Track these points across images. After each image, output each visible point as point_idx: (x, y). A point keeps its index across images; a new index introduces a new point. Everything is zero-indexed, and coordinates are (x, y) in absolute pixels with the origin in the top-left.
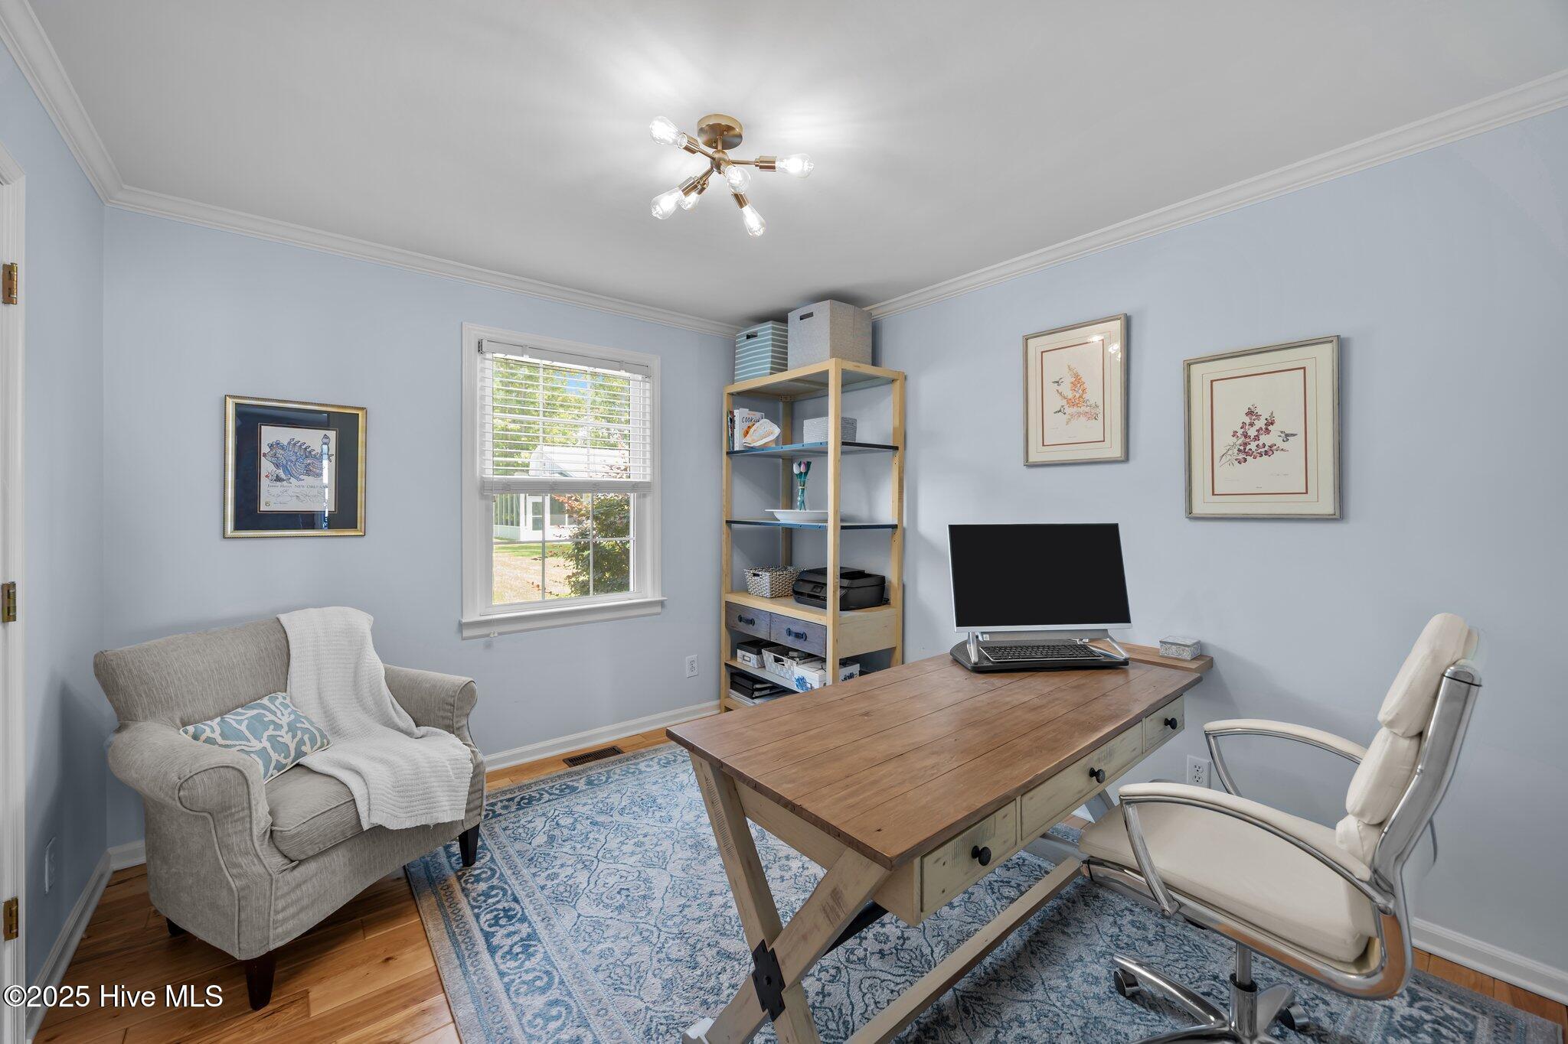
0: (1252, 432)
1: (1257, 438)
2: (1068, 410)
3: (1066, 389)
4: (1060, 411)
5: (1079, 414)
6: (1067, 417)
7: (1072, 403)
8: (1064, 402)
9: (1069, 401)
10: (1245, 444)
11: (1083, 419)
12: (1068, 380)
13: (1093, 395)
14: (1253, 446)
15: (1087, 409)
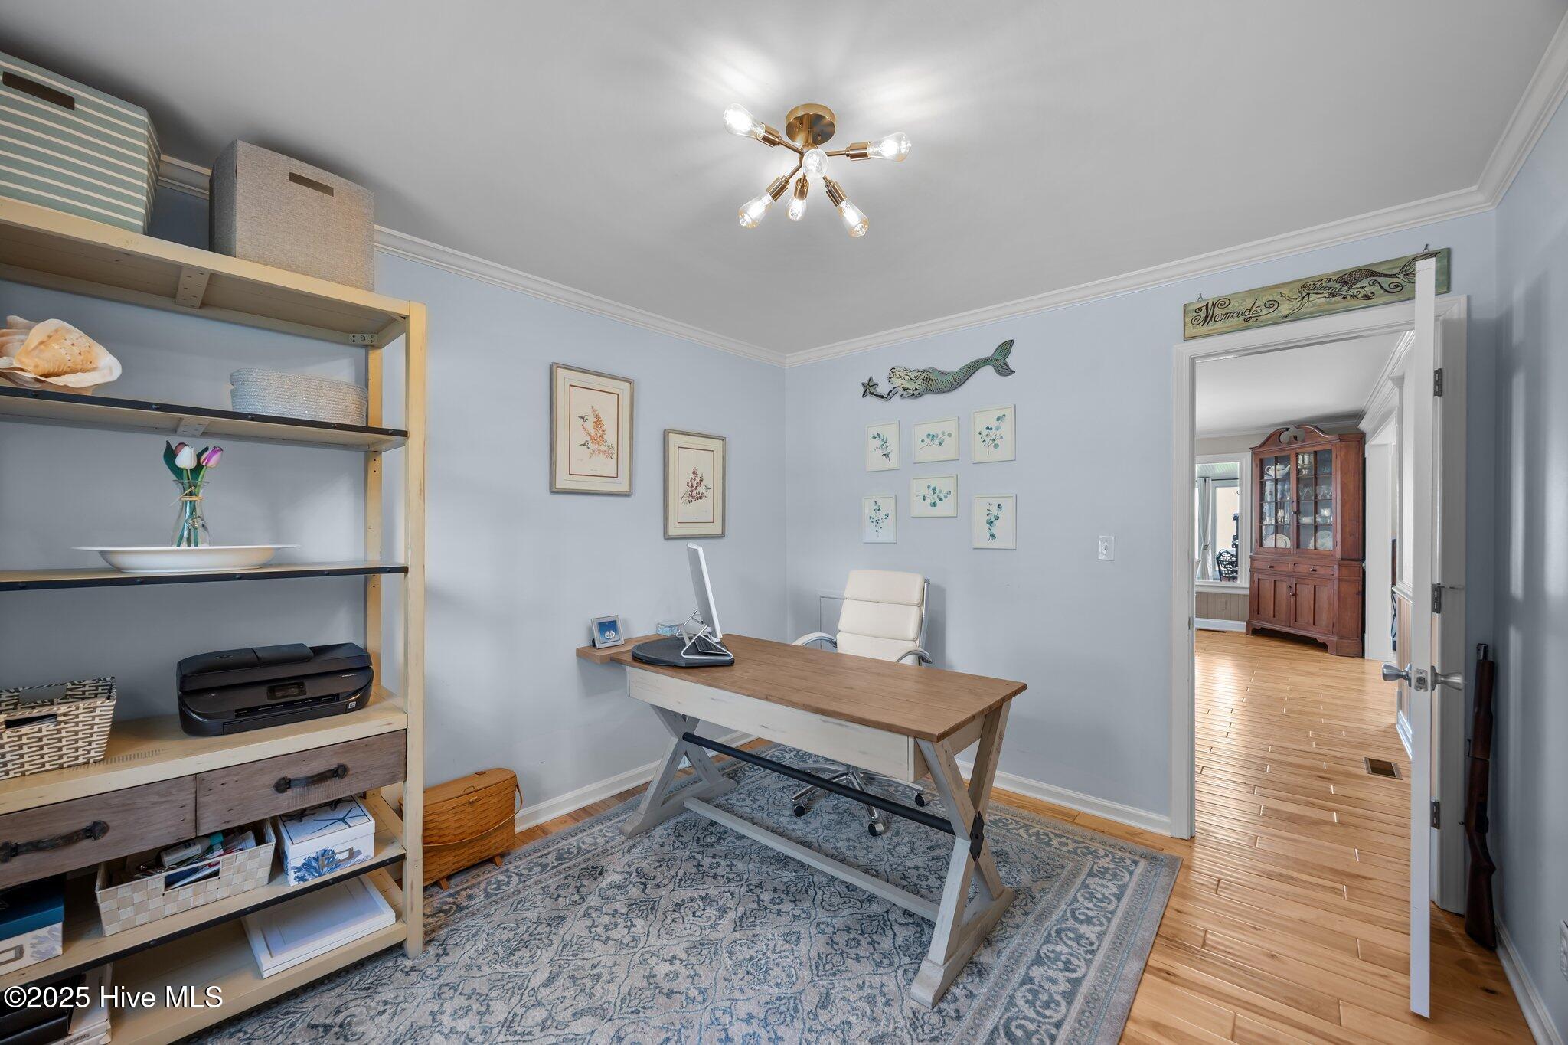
0: (695, 485)
1: (696, 488)
2: (592, 446)
3: (590, 425)
4: (584, 445)
5: (600, 451)
6: (590, 451)
7: (595, 440)
8: (588, 438)
9: (592, 438)
10: (692, 491)
11: (602, 456)
12: (591, 419)
13: (610, 437)
14: (694, 493)
15: (605, 448)
